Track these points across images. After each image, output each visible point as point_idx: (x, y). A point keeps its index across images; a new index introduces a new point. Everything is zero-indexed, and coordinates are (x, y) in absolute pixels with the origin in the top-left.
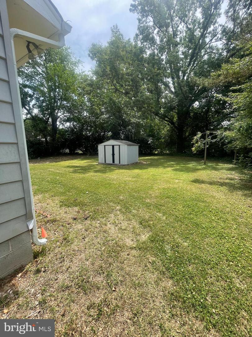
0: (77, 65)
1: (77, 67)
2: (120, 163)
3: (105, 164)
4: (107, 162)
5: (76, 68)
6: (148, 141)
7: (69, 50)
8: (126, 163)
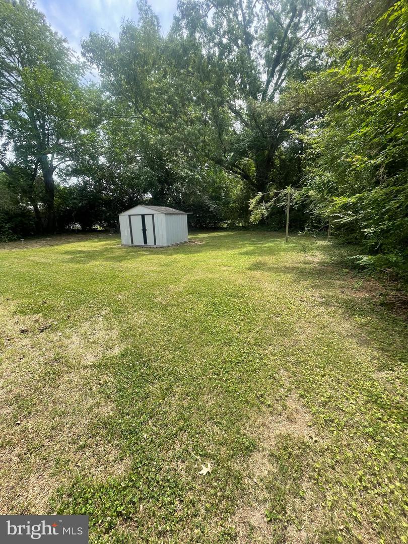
0: (82, 71)
1: (83, 75)
2: (155, 244)
3: (133, 246)
4: (135, 243)
5: (80, 77)
6: (209, 208)
7: (65, 45)
8: (165, 245)
